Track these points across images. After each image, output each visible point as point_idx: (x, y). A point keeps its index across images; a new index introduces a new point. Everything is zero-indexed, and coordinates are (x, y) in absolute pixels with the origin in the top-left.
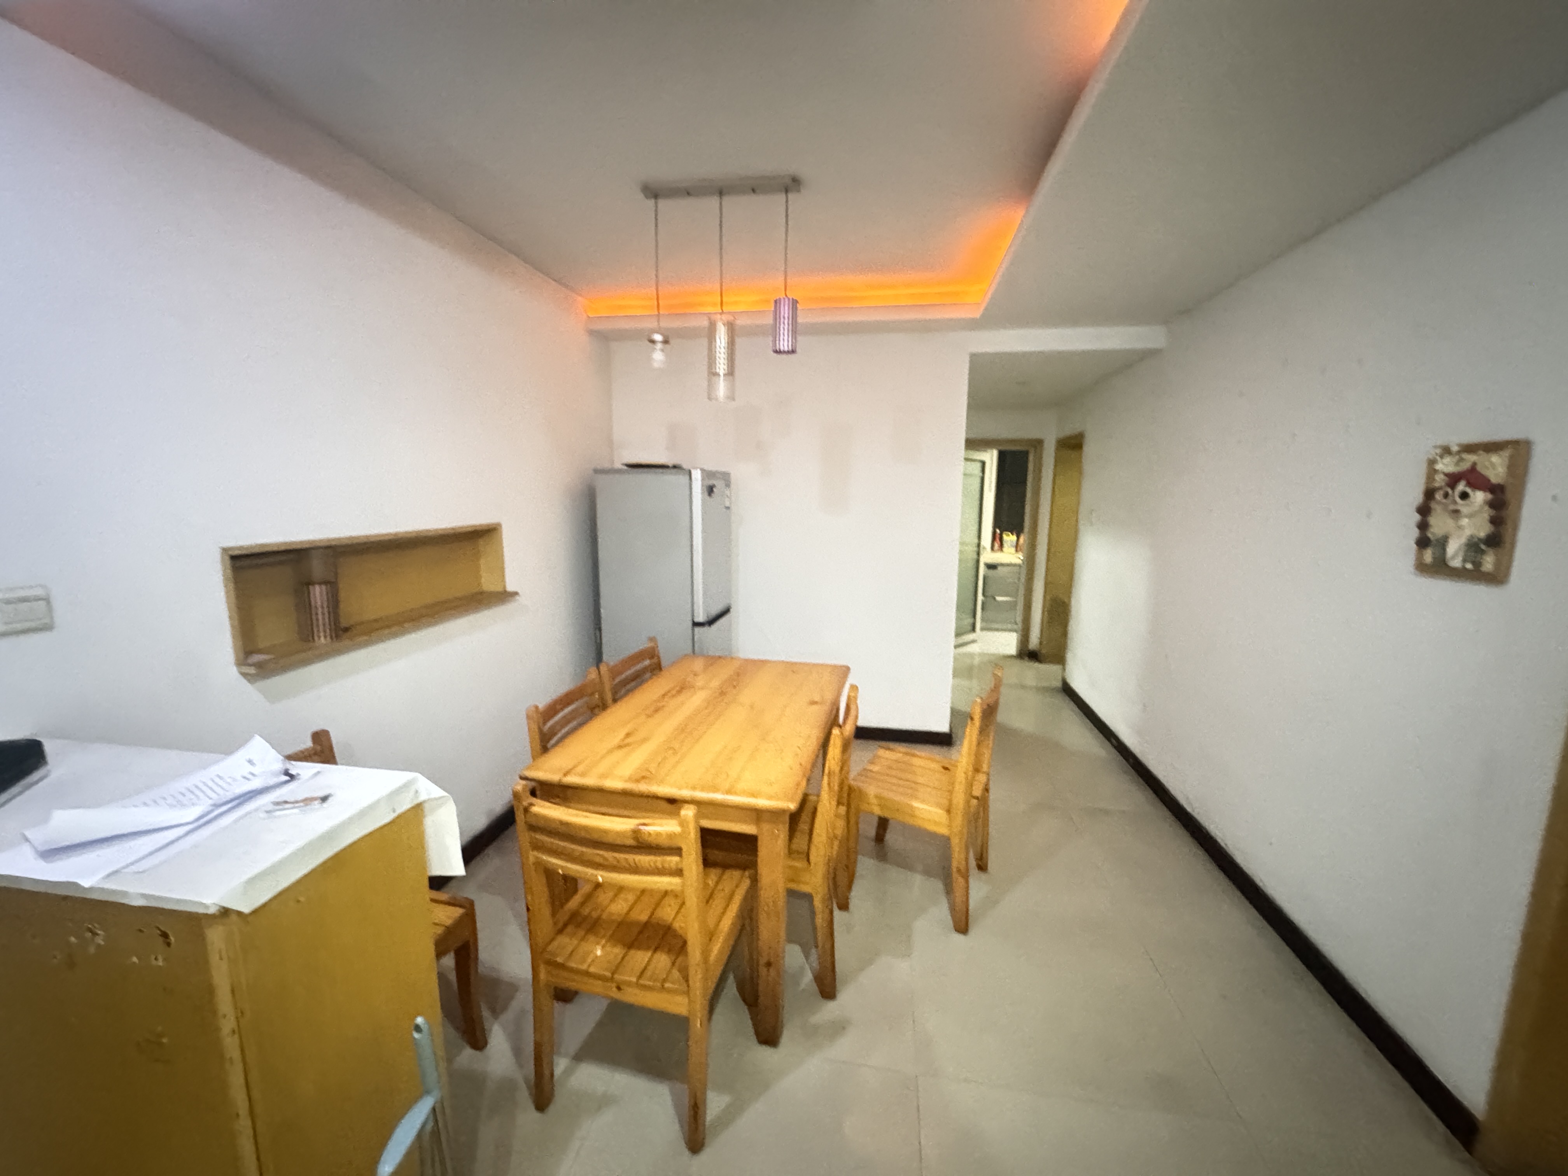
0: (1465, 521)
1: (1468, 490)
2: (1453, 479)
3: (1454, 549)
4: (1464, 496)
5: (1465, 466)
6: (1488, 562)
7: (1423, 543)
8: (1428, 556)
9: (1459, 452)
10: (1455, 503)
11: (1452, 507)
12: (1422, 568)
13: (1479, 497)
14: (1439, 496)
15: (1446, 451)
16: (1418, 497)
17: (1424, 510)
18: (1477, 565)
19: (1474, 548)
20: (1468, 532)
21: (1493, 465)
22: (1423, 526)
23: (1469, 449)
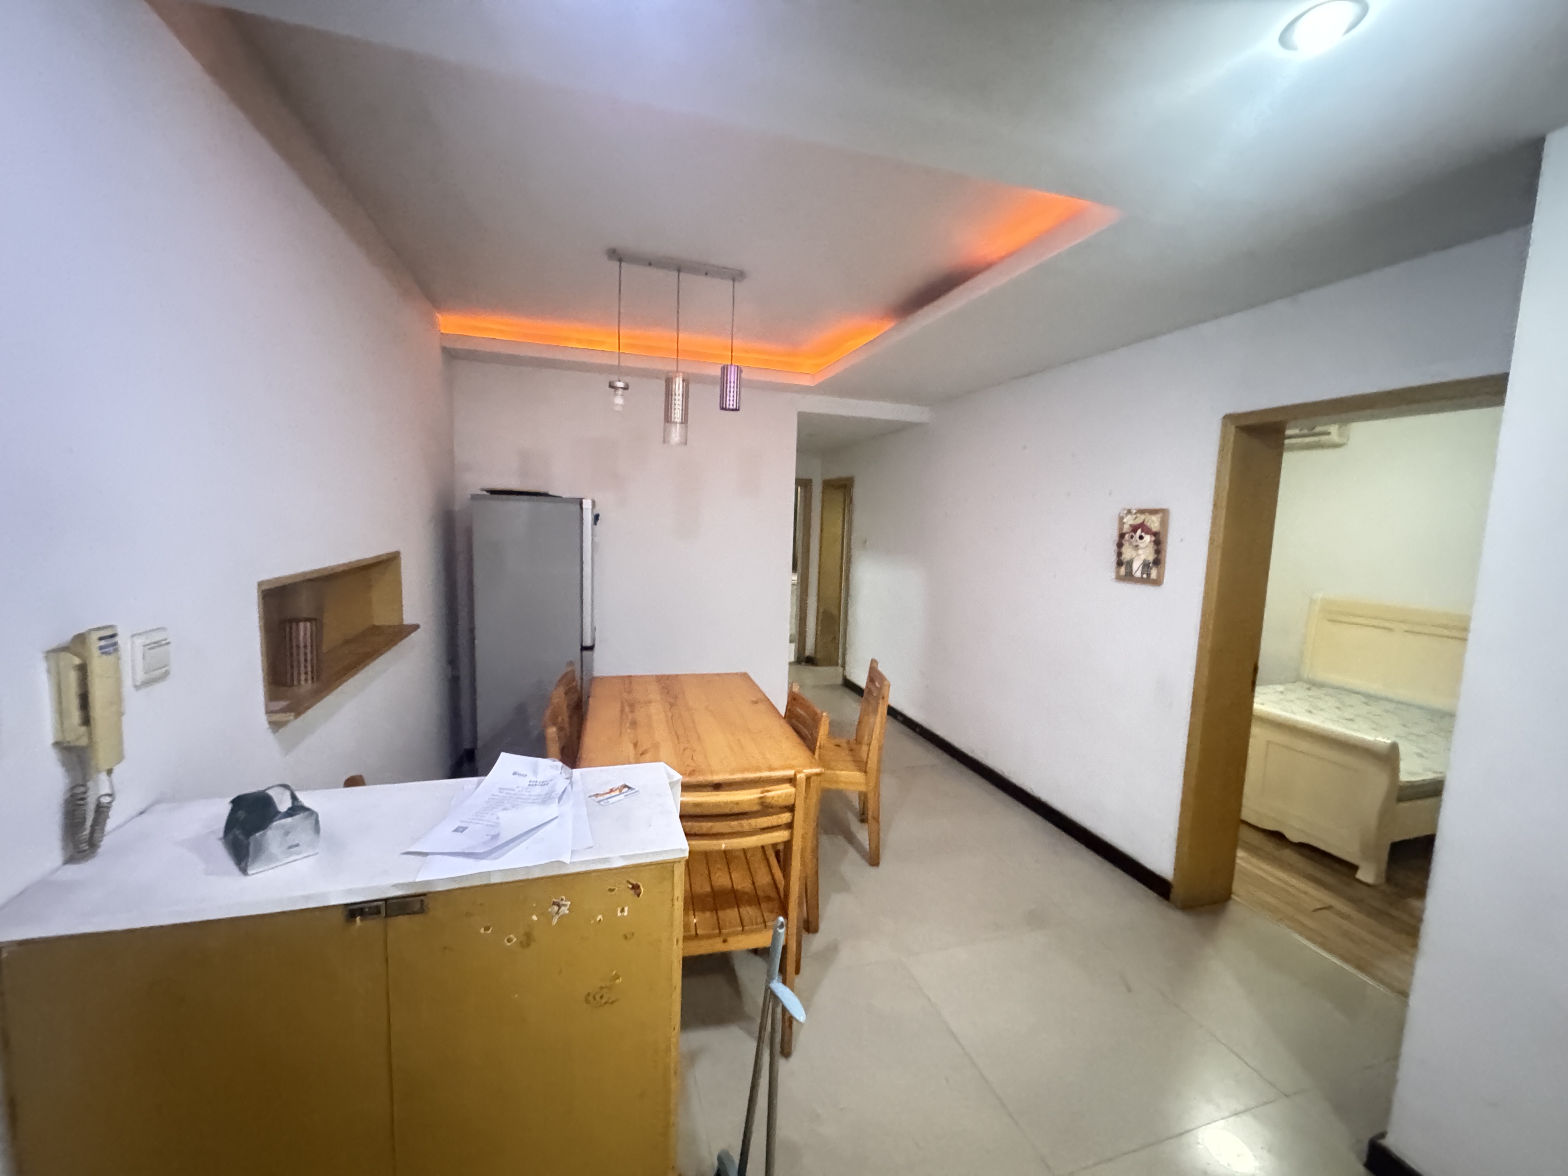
0: (1140, 552)
1: (1143, 534)
2: (1134, 529)
3: (1137, 566)
4: (1141, 538)
5: (1139, 521)
6: (1154, 573)
7: (1120, 563)
8: (1123, 570)
9: (1136, 513)
10: (1137, 541)
11: (1135, 544)
12: (1119, 578)
13: (1148, 538)
14: (1127, 536)
15: (1129, 512)
16: (1115, 537)
17: (1120, 545)
18: (1149, 575)
19: (1146, 566)
20: (1143, 557)
21: (1153, 521)
22: (1120, 554)
23: (1142, 512)
